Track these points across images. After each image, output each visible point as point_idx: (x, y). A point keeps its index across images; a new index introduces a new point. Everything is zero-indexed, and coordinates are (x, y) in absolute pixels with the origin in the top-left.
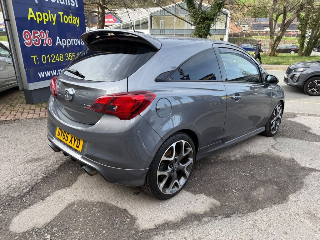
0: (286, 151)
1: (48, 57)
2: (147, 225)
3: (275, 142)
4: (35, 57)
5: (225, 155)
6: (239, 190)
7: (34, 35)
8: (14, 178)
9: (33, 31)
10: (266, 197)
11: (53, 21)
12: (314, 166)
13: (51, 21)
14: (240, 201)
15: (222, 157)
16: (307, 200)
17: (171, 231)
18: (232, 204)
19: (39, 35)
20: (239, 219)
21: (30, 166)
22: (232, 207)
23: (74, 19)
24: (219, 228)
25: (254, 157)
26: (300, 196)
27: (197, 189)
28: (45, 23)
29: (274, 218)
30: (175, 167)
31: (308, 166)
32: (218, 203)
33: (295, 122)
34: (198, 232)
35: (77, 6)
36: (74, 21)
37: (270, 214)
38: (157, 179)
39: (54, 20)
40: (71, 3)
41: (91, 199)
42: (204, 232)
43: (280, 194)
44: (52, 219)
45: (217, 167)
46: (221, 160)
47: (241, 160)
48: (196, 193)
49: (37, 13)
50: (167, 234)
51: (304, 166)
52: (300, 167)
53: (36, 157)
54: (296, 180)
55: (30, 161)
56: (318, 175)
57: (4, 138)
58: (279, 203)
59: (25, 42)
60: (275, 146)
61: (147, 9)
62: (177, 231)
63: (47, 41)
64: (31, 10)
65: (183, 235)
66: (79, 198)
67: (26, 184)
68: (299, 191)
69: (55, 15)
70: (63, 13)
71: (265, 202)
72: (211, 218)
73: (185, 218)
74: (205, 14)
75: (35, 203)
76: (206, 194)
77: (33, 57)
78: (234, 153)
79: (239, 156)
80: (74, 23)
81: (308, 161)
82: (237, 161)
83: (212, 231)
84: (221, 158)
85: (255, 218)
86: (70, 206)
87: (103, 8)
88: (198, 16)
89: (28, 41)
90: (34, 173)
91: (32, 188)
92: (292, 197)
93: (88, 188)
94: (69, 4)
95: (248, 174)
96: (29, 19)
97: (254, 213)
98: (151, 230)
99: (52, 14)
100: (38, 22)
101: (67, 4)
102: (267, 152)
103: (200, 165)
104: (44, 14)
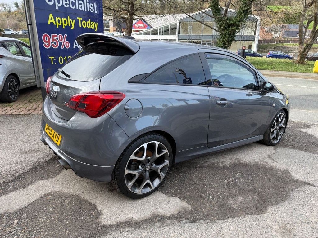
0: (282, 162)
1: (64, 58)
2: (109, 221)
3: (274, 152)
4: (53, 58)
5: (214, 161)
6: (216, 197)
7: (53, 38)
8: (6, 166)
9: (52, 35)
10: (242, 207)
11: (71, 26)
12: (309, 179)
13: (69, 25)
14: (213, 208)
15: (211, 162)
16: (287, 214)
17: (130, 229)
18: (204, 210)
19: (57, 39)
20: (205, 225)
21: (24, 156)
22: (203, 213)
23: (92, 24)
24: (179, 232)
25: (245, 165)
26: (281, 209)
27: (174, 192)
28: (64, 27)
29: (243, 228)
30: (147, 168)
31: (302, 179)
32: (189, 207)
33: (306, 133)
34: (156, 234)
35: (96, 12)
36: (93, 26)
37: (239, 224)
38: (125, 177)
39: (73, 25)
40: (90, 10)
41: (66, 191)
42: (162, 233)
43: (258, 205)
44: (26, 206)
45: (201, 172)
46: (208, 166)
47: (229, 167)
48: (171, 195)
49: (57, 19)
50: (125, 231)
51: (297, 178)
52: (292, 179)
53: (32, 149)
54: (283, 192)
55: (25, 152)
56: (309, 190)
57: (12, 130)
58: (255, 214)
59: (44, 44)
60: (272, 156)
61: (173, 15)
62: (136, 230)
63: (65, 44)
64: (51, 15)
65: (140, 235)
66: (56, 189)
67: (15, 172)
68: (281, 204)
69: (74, 20)
70: (81, 19)
71: (239, 212)
72: (175, 221)
73: (150, 218)
74: (230, 20)
75: (16, 190)
76: (180, 198)
77: (51, 58)
78: (225, 159)
79: (229, 163)
80: (92, 28)
81: (303, 173)
82: (225, 168)
83: (172, 234)
84: (209, 163)
85: (223, 226)
86: (46, 195)
87: (132, 14)
88: (223, 22)
89: (47, 44)
90: (25, 163)
91: (18, 177)
92: (270, 210)
93: (68, 181)
94: (88, 11)
95: (231, 182)
96: (49, 23)
97: (222, 221)
98: (111, 226)
99: (71, 20)
100: (58, 27)
101: (86, 10)
102: (261, 161)
103: (185, 169)
104: (63, 19)
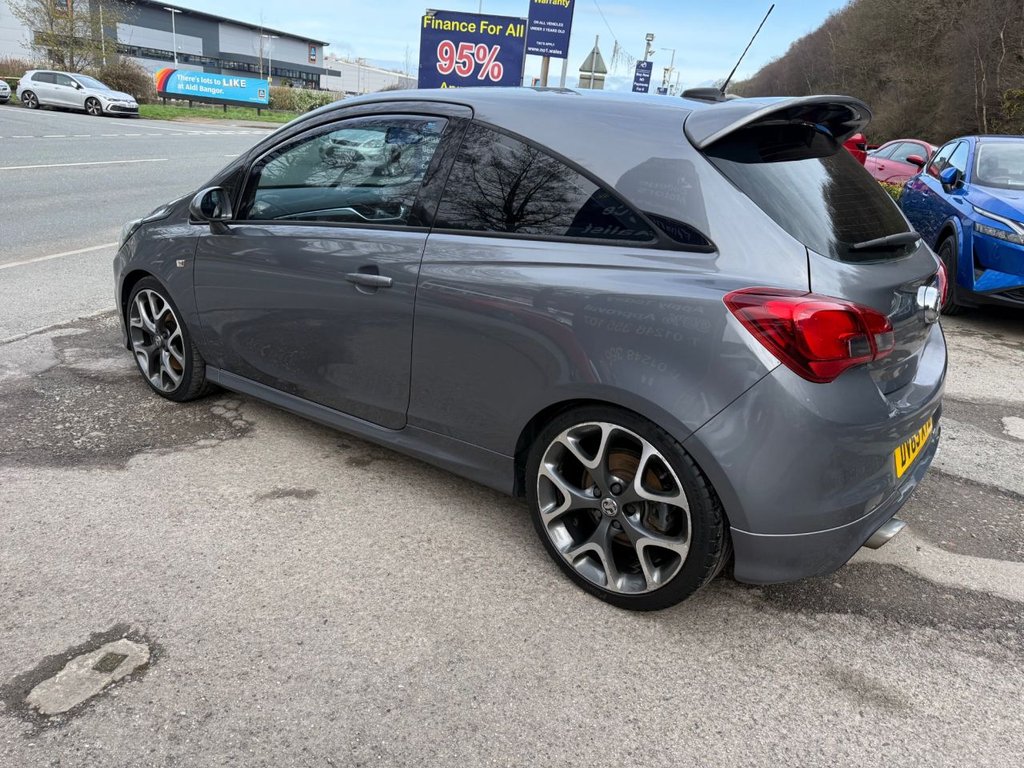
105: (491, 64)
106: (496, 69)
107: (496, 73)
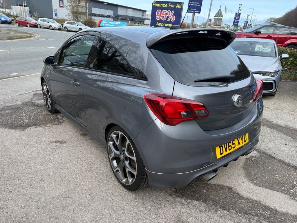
105: (172, 16)
106: (173, 18)
107: (173, 19)
